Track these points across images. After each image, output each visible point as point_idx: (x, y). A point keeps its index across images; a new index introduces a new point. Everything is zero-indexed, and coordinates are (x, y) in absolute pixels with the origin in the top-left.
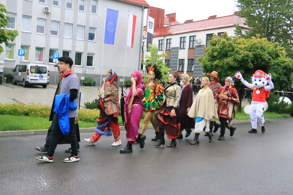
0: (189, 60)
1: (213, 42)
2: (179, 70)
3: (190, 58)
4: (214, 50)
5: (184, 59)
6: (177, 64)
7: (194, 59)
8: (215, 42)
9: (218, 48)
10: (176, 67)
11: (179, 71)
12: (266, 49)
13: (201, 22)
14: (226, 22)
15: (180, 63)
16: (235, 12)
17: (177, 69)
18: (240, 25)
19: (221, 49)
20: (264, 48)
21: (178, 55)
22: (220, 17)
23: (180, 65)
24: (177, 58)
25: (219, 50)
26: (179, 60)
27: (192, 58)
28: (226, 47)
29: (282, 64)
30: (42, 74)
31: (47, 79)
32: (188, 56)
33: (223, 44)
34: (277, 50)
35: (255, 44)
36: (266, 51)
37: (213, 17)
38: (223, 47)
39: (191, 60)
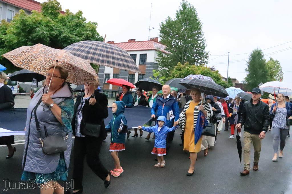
0: (114, 74)
1: (178, 68)
2: (105, 82)
3: (116, 73)
4: (181, 74)
5: (110, 74)
6: (103, 77)
7: (119, 74)
8: (180, 68)
9: (184, 72)
10: (103, 80)
11: (105, 84)
12: (212, 74)
13: (123, 44)
14: (146, 46)
15: (106, 77)
16: (151, 38)
17: (103, 82)
18: (161, 50)
19: (186, 73)
20: (211, 74)
21: (104, 70)
22: (141, 41)
23: (106, 78)
24: (104, 72)
25: (185, 74)
26: (105, 74)
27: (117, 73)
28: (189, 72)
29: (222, 85)
30: (13, 86)
31: (17, 90)
32: (113, 71)
33: (188, 70)
34: (218, 75)
35: (207, 71)
36: (212, 76)
37: (132, 41)
38: (187, 72)
39: (116, 75)
